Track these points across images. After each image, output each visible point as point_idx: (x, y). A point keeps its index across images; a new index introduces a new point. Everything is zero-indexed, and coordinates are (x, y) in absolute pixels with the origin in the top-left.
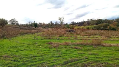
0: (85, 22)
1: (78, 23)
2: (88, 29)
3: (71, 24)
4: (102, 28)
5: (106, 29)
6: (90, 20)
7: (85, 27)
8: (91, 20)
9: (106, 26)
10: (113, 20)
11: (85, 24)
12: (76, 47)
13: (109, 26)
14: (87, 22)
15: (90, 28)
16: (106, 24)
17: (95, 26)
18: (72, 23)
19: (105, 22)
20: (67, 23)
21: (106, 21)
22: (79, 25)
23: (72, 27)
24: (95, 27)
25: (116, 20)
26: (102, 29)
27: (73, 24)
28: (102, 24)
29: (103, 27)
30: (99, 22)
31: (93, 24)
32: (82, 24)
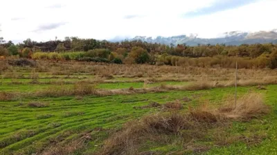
0: (59, 42)
1: (41, 45)
2: (67, 59)
3: (21, 46)
4: (96, 58)
5: (104, 61)
6: (71, 40)
7: (60, 55)
8: (75, 39)
9: (104, 54)
10: (118, 43)
11: (59, 47)
12: (33, 102)
13: (110, 56)
14: (64, 42)
15: (71, 58)
16: (104, 49)
17: (82, 52)
18: (26, 42)
19: (103, 47)
20: (10, 42)
21: (105, 44)
22: (46, 50)
23: (27, 52)
24: (82, 56)
25: (122, 43)
26: (96, 61)
27: (29, 45)
28: (97, 50)
29: (100, 55)
30: (91, 44)
31: (78, 50)
32: (51, 46)
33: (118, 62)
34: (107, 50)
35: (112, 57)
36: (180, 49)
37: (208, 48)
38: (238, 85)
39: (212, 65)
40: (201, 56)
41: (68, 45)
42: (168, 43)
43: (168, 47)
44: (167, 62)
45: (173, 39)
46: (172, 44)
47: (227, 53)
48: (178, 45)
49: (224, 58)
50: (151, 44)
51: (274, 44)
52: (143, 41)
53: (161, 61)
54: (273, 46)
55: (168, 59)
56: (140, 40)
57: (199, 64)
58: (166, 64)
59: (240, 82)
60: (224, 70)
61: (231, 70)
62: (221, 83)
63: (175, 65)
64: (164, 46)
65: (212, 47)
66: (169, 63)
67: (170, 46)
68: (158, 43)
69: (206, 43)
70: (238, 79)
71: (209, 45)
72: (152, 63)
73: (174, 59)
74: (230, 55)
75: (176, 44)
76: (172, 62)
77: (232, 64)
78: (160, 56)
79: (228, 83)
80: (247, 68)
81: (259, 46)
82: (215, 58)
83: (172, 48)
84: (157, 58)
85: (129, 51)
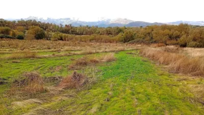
5: (8, 37)
9: (7, 32)
10: (14, 22)
13: (11, 33)
16: (7, 28)
19: (4, 25)
25: (19, 22)
26: (1, 38)
29: (2, 33)
33: (21, 38)
34: (9, 28)
35: (14, 34)
36: (67, 28)
37: (86, 29)
38: (106, 52)
39: (91, 40)
40: (82, 34)
42: (58, 24)
43: (58, 27)
44: (60, 38)
45: (62, 20)
47: (99, 32)
48: (66, 25)
49: (98, 36)
50: (44, 23)
51: (126, 27)
52: (37, 21)
53: (55, 38)
54: (126, 28)
55: (60, 36)
56: (35, 20)
57: (83, 40)
58: (59, 39)
59: (107, 50)
60: (98, 44)
61: (102, 44)
62: (98, 51)
63: (65, 40)
64: (55, 26)
65: (89, 28)
66: (61, 39)
67: (60, 26)
68: (50, 23)
69: (85, 25)
70: (106, 49)
71: (87, 26)
72: (48, 38)
73: (65, 36)
74: (101, 34)
75: (64, 25)
76: (63, 38)
77: (103, 40)
78: (53, 33)
79: (101, 51)
80: (111, 42)
81: (118, 28)
82: (92, 36)
83: (61, 27)
84: (51, 35)
85: (27, 29)
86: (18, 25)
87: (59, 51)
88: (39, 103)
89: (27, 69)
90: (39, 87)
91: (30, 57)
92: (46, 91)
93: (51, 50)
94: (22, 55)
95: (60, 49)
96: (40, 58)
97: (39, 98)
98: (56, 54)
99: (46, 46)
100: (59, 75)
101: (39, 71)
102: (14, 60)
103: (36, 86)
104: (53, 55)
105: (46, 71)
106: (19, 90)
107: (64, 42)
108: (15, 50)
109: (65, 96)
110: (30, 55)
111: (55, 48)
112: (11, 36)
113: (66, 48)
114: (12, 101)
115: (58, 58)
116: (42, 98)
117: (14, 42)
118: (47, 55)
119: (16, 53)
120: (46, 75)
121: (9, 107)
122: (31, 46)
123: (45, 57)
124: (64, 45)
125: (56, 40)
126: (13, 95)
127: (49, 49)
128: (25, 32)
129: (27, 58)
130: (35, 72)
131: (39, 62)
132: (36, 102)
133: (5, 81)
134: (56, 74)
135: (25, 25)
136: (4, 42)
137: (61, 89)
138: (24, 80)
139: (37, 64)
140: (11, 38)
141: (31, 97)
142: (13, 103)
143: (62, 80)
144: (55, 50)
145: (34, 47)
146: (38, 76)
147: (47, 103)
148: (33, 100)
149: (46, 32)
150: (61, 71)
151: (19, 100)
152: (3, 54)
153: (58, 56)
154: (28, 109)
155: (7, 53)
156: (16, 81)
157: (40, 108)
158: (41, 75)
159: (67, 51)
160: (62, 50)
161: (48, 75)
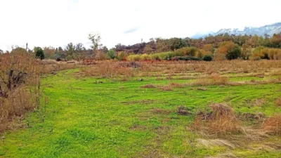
0: (144, 44)
2: (157, 59)
4: (186, 57)
5: (194, 59)
7: (151, 56)
8: (158, 40)
9: (192, 52)
10: (201, 39)
11: (146, 48)
13: (197, 53)
14: (149, 43)
15: (160, 58)
16: (191, 48)
17: (170, 52)
19: (189, 45)
20: (105, 47)
21: (188, 42)
22: (136, 52)
24: (171, 56)
25: (206, 38)
27: (120, 48)
28: (184, 49)
29: (187, 54)
30: (176, 44)
31: (163, 50)
32: (139, 48)
33: (208, 59)
34: (195, 48)
35: (200, 55)
36: (277, 39)
41: (154, 46)
42: (261, 34)
43: (261, 38)
44: (263, 56)
45: (267, 28)
46: (266, 35)
48: (275, 35)
50: (239, 37)
52: (230, 34)
53: (256, 55)
55: (263, 53)
56: (226, 34)
58: (262, 58)
63: (273, 58)
64: (256, 37)
66: (266, 57)
67: (264, 37)
68: (248, 35)
72: (245, 58)
73: (272, 52)
75: (271, 34)
76: (269, 56)
78: (253, 49)
83: (266, 39)
84: (250, 52)
85: (217, 47)
86: (205, 43)
87: (261, 76)
88: (231, 148)
89: (215, 99)
90: (231, 126)
91: (219, 84)
92: (240, 132)
93: (248, 74)
94: (210, 81)
95: (263, 72)
96: (232, 85)
97: (230, 140)
98: (257, 80)
99: (242, 69)
100: (260, 113)
101: (230, 103)
102: (199, 88)
103: (226, 123)
104: (253, 81)
105: (241, 104)
106: (205, 125)
107: (270, 61)
108: (201, 75)
109: (270, 145)
110: (219, 81)
111: (255, 72)
112: (196, 57)
113: (274, 70)
114: (196, 137)
115: (260, 86)
116: (234, 141)
117: (200, 64)
118: (242, 82)
119: (202, 78)
120: (240, 110)
121: (192, 143)
122: (221, 69)
123: (240, 85)
124: (271, 66)
125: (258, 59)
126: (197, 130)
127: (247, 72)
128: (213, 51)
129: (215, 85)
130: (225, 104)
131: (231, 91)
132: (226, 145)
133: (189, 112)
134: (256, 110)
135: (213, 42)
136: (188, 64)
137: (263, 133)
138: (211, 113)
139: (229, 94)
140: (197, 60)
141: (219, 137)
142: (197, 139)
143: (264, 119)
144: (256, 74)
145: (225, 70)
146: (229, 110)
147: (241, 150)
148: (221, 141)
149: (242, 49)
150: (264, 106)
151: (205, 138)
152: (188, 79)
153: (259, 83)
154: (215, 152)
155: (193, 79)
156: (201, 113)
157: (231, 154)
158: (233, 110)
159: (275, 75)
160: (266, 73)
161: (244, 110)
